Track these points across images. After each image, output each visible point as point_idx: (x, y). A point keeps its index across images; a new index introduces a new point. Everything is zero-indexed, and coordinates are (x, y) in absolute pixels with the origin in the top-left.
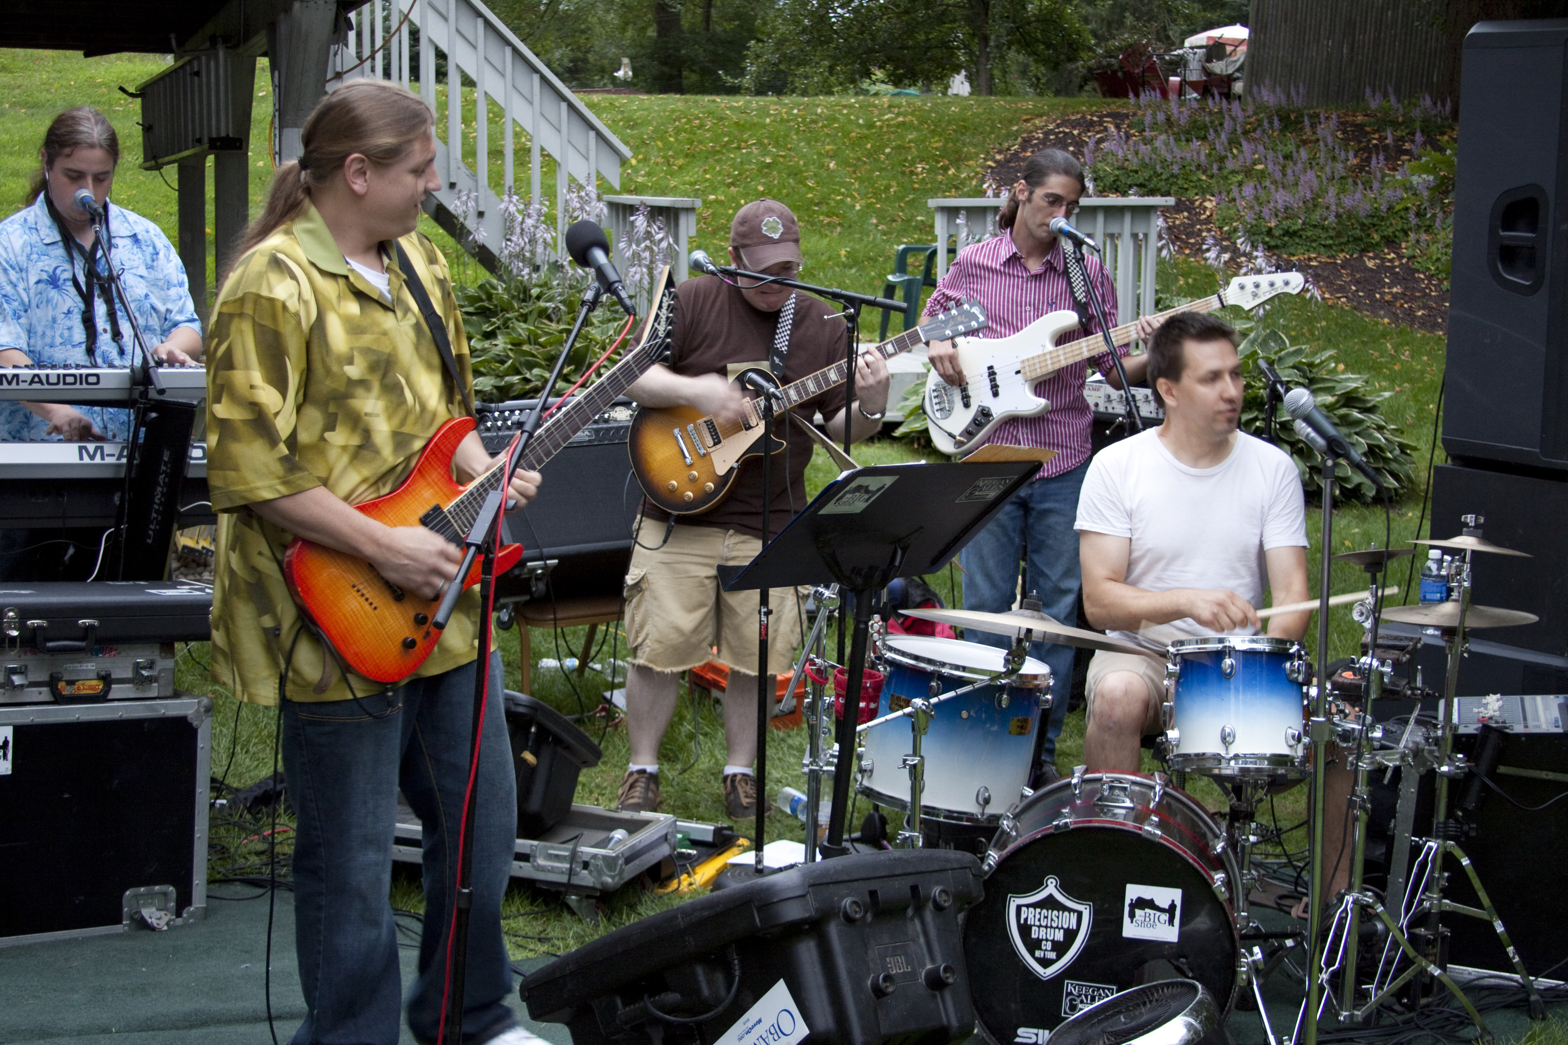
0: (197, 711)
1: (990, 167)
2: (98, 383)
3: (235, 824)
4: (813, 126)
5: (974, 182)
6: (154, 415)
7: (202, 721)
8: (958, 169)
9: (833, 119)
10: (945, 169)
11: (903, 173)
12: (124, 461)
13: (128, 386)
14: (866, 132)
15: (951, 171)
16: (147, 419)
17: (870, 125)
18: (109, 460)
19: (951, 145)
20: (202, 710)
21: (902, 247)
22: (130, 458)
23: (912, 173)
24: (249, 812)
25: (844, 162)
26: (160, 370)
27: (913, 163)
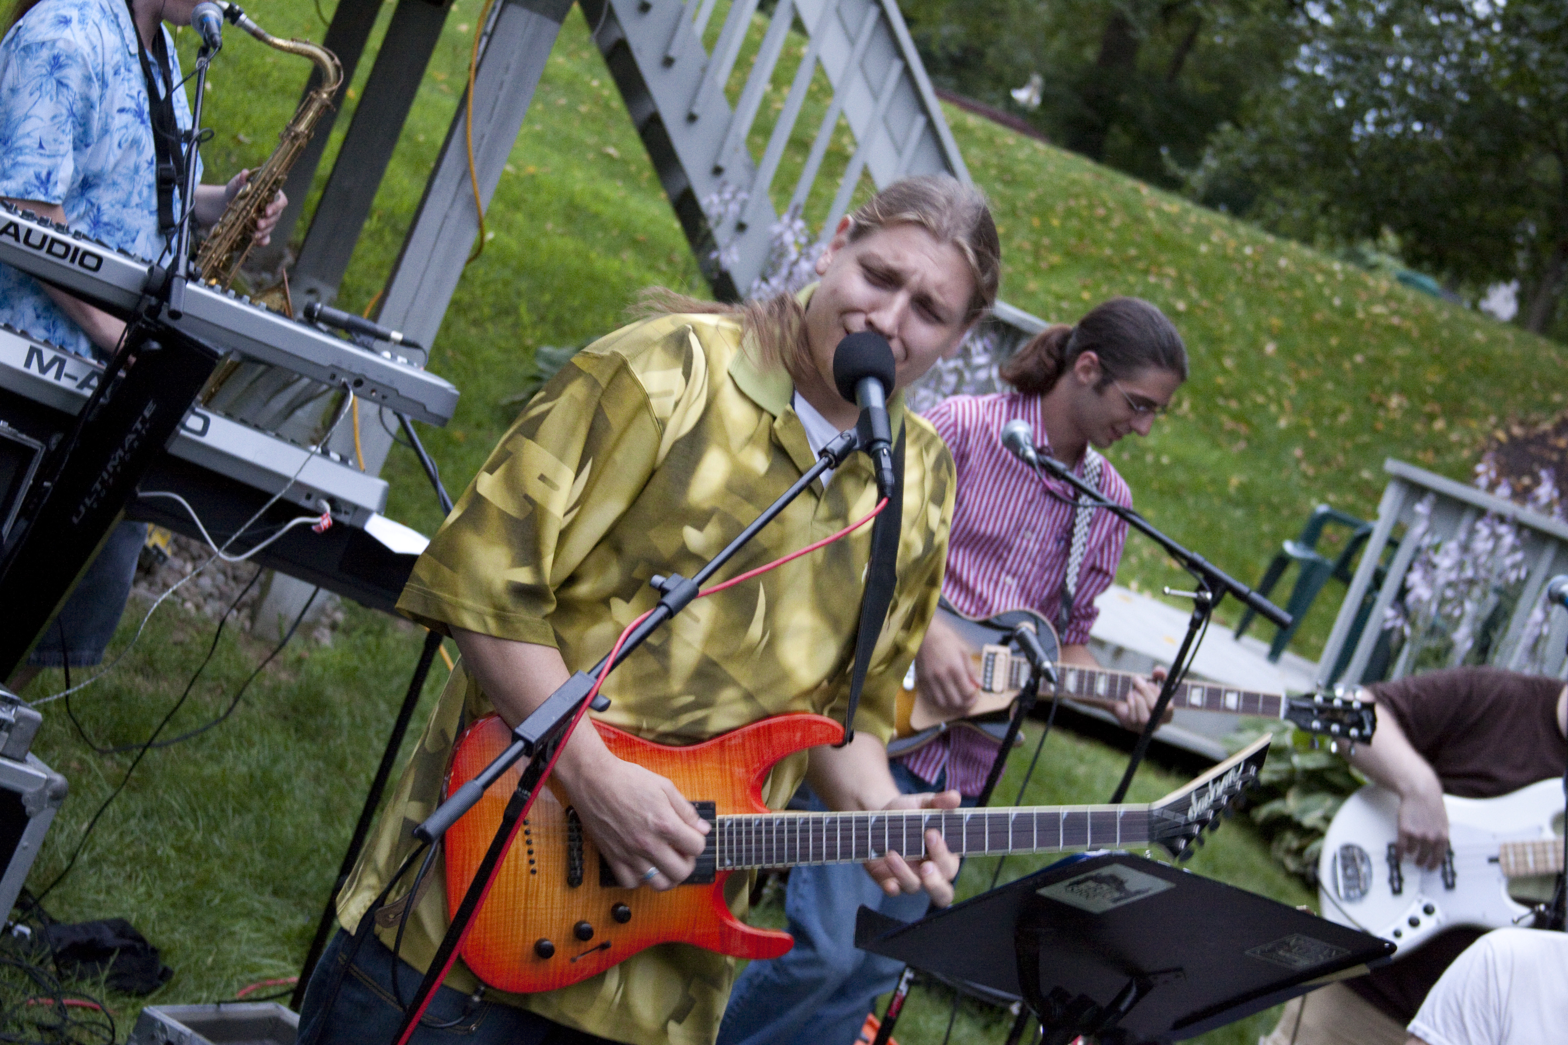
0: (41, 793)
1: (1498, 441)
2: (97, 268)
3: (28, 971)
4: (1266, 282)
5: (1466, 454)
6: (155, 345)
7: (42, 809)
8: (1450, 425)
9: (1296, 282)
10: (1431, 417)
11: (1368, 400)
12: (88, 393)
13: (136, 289)
14: (1337, 319)
15: (1439, 425)
16: (144, 347)
17: (1348, 312)
18: (65, 383)
19: (1453, 386)
20: (48, 793)
21: (1322, 509)
22: (99, 392)
23: (1381, 405)
24: (56, 962)
25: (1287, 351)
26: (190, 286)
27: (1388, 391)
